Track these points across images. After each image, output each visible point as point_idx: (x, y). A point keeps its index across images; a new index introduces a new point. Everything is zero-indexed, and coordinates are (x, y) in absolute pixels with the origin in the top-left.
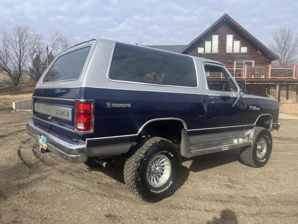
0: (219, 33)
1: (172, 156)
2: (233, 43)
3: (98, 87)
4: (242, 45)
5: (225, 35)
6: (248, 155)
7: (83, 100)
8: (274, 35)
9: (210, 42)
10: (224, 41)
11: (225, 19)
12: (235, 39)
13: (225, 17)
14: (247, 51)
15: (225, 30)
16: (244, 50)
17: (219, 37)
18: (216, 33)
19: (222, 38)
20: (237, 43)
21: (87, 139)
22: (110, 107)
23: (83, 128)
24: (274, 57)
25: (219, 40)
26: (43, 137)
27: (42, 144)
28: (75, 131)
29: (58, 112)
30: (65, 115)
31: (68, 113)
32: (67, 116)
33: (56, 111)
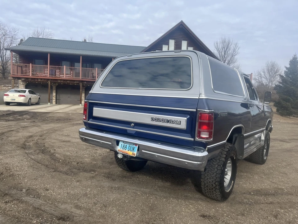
0: (175, 38)
2: (187, 49)
7: (208, 111)
9: (167, 46)
11: (181, 26)
12: (189, 45)
13: (181, 24)
15: (181, 37)
18: (173, 38)
19: (177, 44)
21: (208, 146)
23: (207, 136)
25: (175, 45)
26: (123, 144)
27: (124, 151)
28: (194, 140)
29: (158, 120)
30: (173, 123)
31: (181, 121)
32: (179, 124)
33: (152, 119)
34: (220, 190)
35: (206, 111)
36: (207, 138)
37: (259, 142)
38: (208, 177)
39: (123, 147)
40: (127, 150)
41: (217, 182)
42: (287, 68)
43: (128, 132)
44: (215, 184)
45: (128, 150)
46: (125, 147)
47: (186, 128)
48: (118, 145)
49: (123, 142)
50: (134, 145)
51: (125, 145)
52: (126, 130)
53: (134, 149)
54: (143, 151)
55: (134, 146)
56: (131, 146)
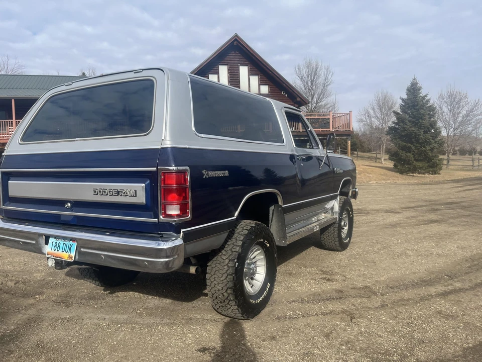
0: (228, 63)
1: (268, 245)
2: (249, 79)
3: (188, 147)
4: (262, 83)
5: (236, 66)
6: (332, 235)
7: (175, 168)
8: (297, 70)
9: (216, 76)
10: (237, 76)
11: (235, 43)
12: (251, 73)
13: (236, 40)
14: (269, 92)
15: (237, 60)
16: (265, 89)
17: (229, 70)
18: (225, 62)
19: (232, 71)
20: (255, 80)
21: (182, 230)
22: (207, 176)
23: (178, 212)
24: (304, 102)
25: (228, 73)
26: (55, 241)
27: (56, 254)
28: (158, 220)
29: (103, 192)
30: (126, 196)
31: (136, 191)
32: (133, 196)
33: (95, 192)
34: (236, 301)
35: (171, 168)
36: (178, 216)
37: (331, 215)
38: (216, 282)
39: (55, 246)
40: (60, 251)
41: (230, 288)
42: (403, 100)
43: (62, 218)
44: (226, 291)
45: (62, 252)
46: (57, 246)
47: (144, 201)
48: (47, 243)
49: (55, 238)
50: (71, 240)
51: (58, 242)
52: (59, 216)
53: (70, 249)
54: (82, 250)
55: (71, 243)
56: (66, 243)
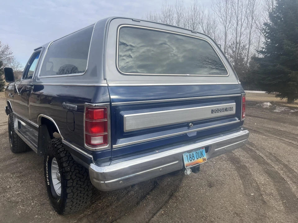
26: (188, 154)
27: (193, 163)
28: (240, 120)
29: (218, 110)
31: (233, 107)
39: (190, 158)
40: (196, 159)
45: (197, 159)
46: (192, 157)
47: (235, 112)
51: (191, 154)
52: (185, 136)
53: (202, 154)
54: (215, 150)
55: (201, 150)
56: (197, 152)
